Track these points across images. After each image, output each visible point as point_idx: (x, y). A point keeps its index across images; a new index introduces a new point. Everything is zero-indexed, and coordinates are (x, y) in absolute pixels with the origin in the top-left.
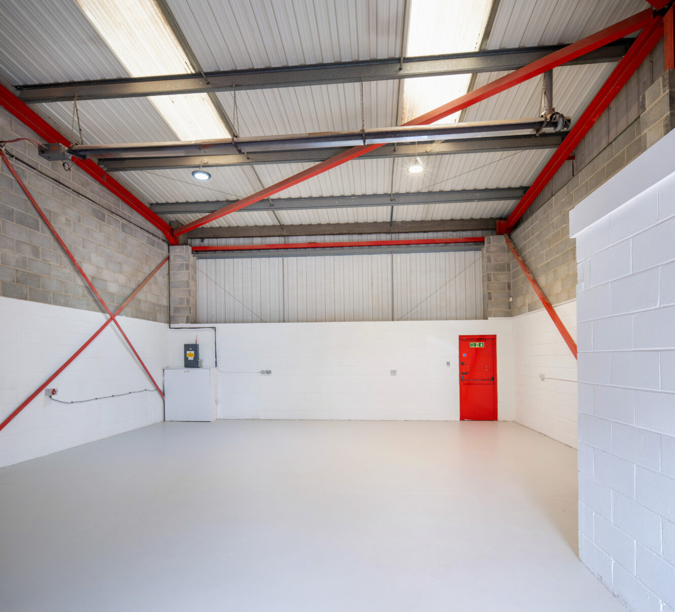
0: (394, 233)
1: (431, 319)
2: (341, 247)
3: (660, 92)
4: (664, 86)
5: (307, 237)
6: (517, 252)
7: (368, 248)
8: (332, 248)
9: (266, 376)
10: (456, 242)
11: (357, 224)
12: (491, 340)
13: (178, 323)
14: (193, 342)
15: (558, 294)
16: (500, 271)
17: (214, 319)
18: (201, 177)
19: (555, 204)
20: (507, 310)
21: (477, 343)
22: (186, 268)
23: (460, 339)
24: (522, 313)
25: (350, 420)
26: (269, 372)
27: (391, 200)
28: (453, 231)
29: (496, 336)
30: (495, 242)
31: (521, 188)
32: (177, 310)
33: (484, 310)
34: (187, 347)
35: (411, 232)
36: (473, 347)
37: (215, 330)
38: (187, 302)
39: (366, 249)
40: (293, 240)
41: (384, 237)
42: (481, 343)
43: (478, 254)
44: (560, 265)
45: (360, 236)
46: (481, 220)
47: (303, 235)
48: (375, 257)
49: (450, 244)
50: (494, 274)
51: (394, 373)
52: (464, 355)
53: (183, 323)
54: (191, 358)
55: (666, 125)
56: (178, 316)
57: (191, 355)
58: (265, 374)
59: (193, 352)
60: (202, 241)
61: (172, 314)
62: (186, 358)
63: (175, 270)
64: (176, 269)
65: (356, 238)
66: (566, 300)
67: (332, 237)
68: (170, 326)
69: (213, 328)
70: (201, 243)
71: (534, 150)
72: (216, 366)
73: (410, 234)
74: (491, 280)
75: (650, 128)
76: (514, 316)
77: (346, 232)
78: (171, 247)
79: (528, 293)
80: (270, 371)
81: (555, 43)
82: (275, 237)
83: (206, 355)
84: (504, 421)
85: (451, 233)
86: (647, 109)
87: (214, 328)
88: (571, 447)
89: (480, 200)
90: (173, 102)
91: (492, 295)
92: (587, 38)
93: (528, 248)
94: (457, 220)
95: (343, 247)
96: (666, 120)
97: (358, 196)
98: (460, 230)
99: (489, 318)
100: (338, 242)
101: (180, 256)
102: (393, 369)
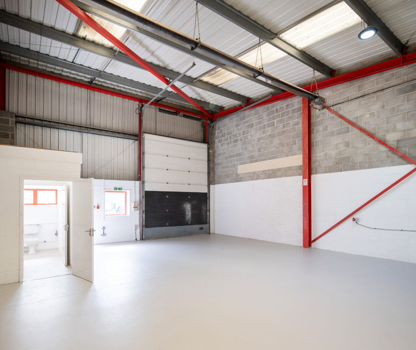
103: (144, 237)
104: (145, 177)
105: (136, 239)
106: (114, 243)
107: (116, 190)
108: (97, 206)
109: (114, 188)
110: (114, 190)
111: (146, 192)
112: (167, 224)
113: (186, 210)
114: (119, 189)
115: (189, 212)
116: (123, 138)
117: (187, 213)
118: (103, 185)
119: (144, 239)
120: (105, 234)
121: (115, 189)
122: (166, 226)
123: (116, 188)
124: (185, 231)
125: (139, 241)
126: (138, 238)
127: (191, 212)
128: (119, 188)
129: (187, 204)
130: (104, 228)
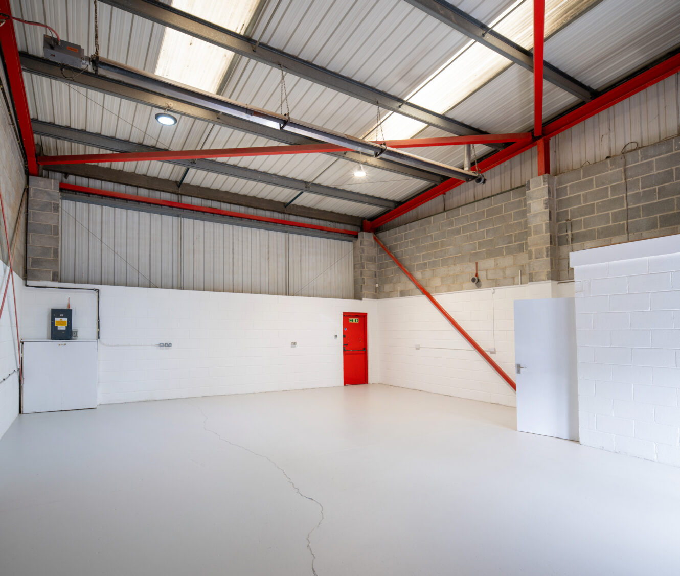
0: (286, 213)
1: (317, 297)
2: (240, 217)
3: (541, 184)
4: (544, 182)
5: (203, 200)
6: (385, 249)
7: (265, 224)
8: (231, 218)
9: (164, 351)
10: (337, 232)
11: (254, 198)
12: (363, 317)
13: (39, 280)
14: (65, 307)
15: (436, 287)
16: (370, 261)
17: (85, 278)
18: (166, 121)
19: (433, 222)
20: (375, 293)
21: (354, 319)
22: (54, 209)
23: (344, 315)
24: (391, 297)
25: (254, 393)
26: (168, 345)
27: (306, 187)
28: (332, 222)
29: (366, 314)
30: (367, 238)
31: (393, 201)
32: (36, 262)
33: (355, 292)
34: (55, 313)
35: (300, 216)
36: (351, 322)
37: (98, 293)
38: (54, 253)
39: (263, 224)
40: (186, 200)
41: (277, 216)
42: (357, 319)
43: (351, 244)
44: (439, 266)
45: (255, 210)
46: (352, 217)
47: (198, 198)
48: (272, 233)
49: (331, 233)
50: (366, 263)
51: (294, 344)
52: (346, 329)
53: (47, 280)
54: (62, 327)
55: (546, 204)
56: (39, 271)
57: (61, 323)
58: (164, 347)
59: (65, 320)
60: (66, 177)
61: (29, 267)
62: (54, 328)
63: (37, 210)
64: (37, 208)
65: (251, 211)
66: (445, 292)
67: (238, 207)
68: (26, 283)
69: (95, 290)
70: (64, 179)
71: (419, 180)
72: (98, 337)
73: (298, 217)
74: (364, 268)
75: (534, 201)
76: (380, 298)
77: (244, 204)
78: (30, 177)
79: (400, 282)
80: (171, 344)
81: (484, 130)
82: (166, 193)
83: (83, 323)
84: (373, 384)
85: (329, 223)
86: (531, 190)
87: (98, 291)
88: (450, 396)
89: (370, 204)
90: (191, 44)
91: (365, 280)
92: (500, 135)
93: (401, 248)
94: (335, 213)
95: (242, 218)
96: (545, 200)
97: (279, 176)
98: (336, 222)
99: (363, 299)
100: (261, 216)
101: (46, 192)
102: (294, 341)
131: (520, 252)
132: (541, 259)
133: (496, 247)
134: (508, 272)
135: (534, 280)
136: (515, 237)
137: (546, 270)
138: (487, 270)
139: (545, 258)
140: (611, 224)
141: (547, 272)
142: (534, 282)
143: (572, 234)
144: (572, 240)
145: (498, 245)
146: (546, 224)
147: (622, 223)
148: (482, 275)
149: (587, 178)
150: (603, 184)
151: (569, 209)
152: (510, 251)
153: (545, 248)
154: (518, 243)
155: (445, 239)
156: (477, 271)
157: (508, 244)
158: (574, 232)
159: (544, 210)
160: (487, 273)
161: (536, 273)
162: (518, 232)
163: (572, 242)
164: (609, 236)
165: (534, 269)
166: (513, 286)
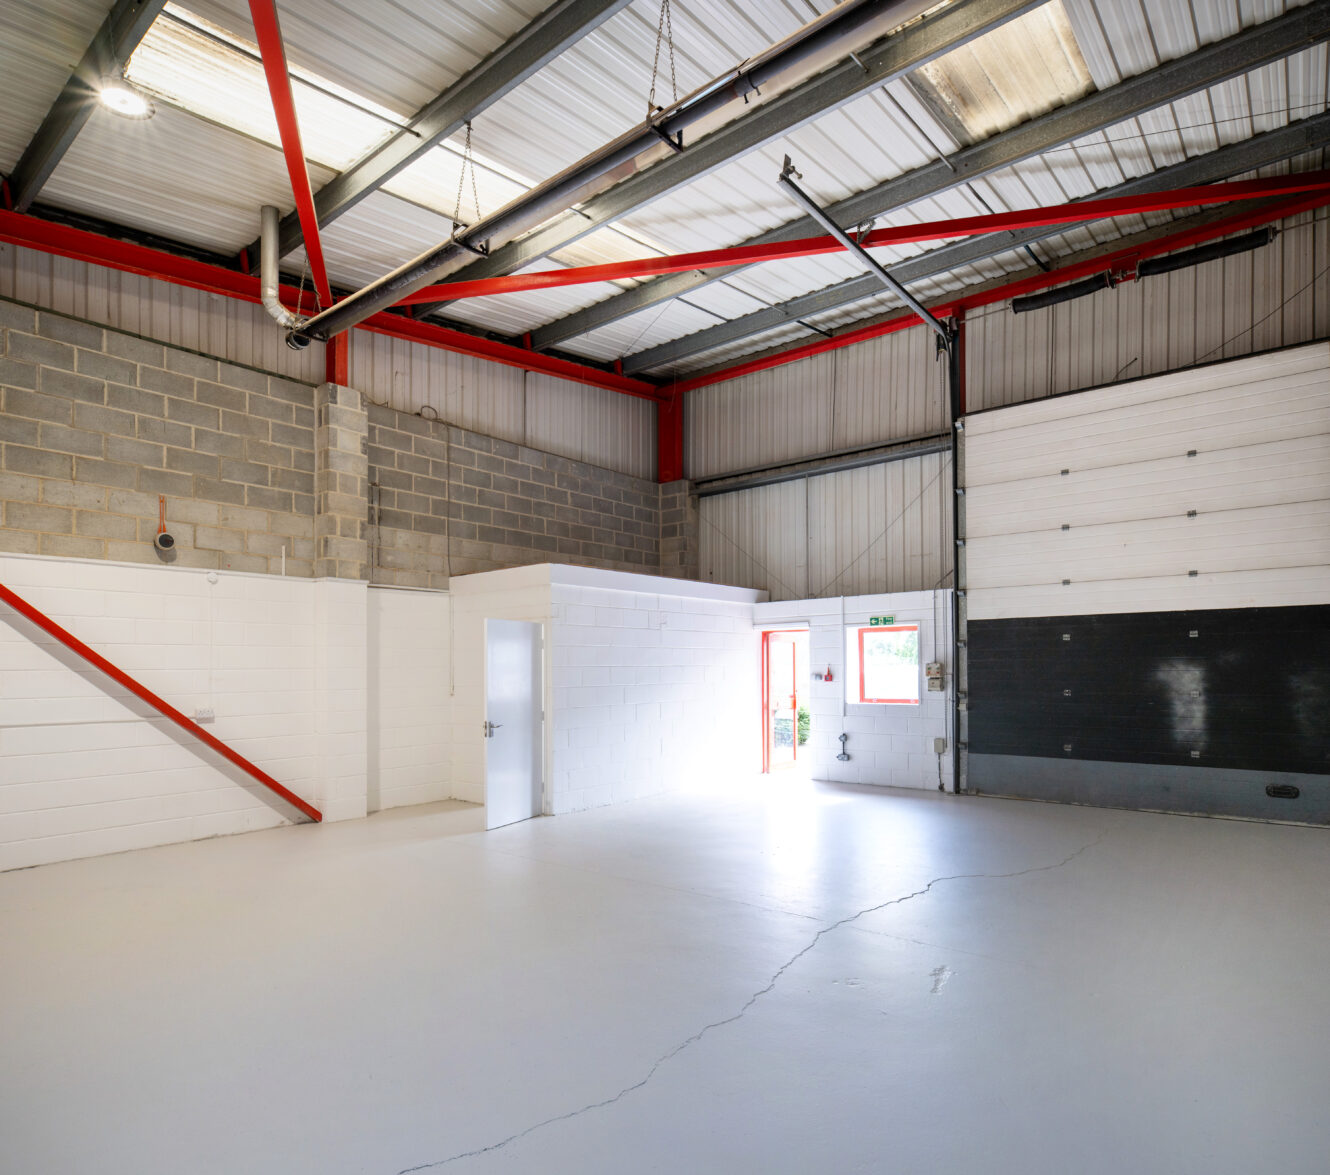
3: (357, 404)
4: (362, 405)
75: (343, 429)
86: (338, 406)
103: (963, 784)
104: (968, 572)
105: (941, 788)
106: (872, 785)
107: (877, 624)
108: (826, 673)
109: (871, 619)
110: (872, 624)
111: (970, 623)
112: (1068, 748)
113: (1173, 694)
114: (886, 621)
115: (1192, 701)
116: (921, 454)
117: (1179, 708)
118: (840, 612)
119: (964, 790)
120: (849, 758)
121: (873, 622)
122: (1063, 755)
123: (877, 619)
124: (1167, 789)
125: (950, 798)
126: (949, 786)
127: (1208, 702)
128: (885, 619)
129: (1181, 667)
130: (845, 738)
131: (285, 509)
132: (352, 539)
133: (224, 480)
134: (254, 543)
135: (337, 574)
136: (273, 475)
137: (359, 562)
138: (195, 526)
139: (358, 539)
140: (430, 515)
141: (361, 565)
142: (337, 579)
143: (380, 511)
144: (380, 518)
145: (229, 477)
146: (363, 480)
147: (443, 518)
148: (178, 532)
149: (404, 432)
150: (424, 453)
151: (378, 466)
152: (259, 500)
153: (359, 522)
154: (281, 490)
155: (32, 391)
156: (162, 518)
157: (256, 483)
158: (383, 507)
159: (360, 454)
160: (195, 531)
161: (342, 563)
162: (280, 466)
163: (379, 523)
164: (428, 531)
165: (338, 554)
166: (265, 575)
